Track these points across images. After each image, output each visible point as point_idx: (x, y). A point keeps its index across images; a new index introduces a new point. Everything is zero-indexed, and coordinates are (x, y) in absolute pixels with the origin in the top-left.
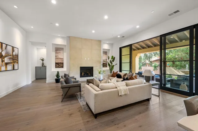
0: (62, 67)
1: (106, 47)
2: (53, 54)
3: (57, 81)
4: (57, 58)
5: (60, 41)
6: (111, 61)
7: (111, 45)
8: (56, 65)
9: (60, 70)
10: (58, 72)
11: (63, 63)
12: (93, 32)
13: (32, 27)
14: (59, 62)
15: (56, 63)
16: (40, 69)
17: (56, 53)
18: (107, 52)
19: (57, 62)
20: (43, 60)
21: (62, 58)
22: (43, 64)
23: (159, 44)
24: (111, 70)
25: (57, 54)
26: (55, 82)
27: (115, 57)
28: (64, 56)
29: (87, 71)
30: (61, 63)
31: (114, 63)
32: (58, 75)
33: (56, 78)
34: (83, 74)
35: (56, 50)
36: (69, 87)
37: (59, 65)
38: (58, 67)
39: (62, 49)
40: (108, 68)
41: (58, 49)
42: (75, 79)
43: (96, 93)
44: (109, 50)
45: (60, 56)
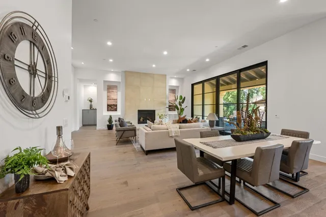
0: (116, 110)
1: (173, 83)
2: (105, 93)
3: (110, 127)
4: (109, 98)
5: (112, 77)
6: (180, 102)
7: (181, 80)
8: (108, 108)
9: (112, 113)
10: (111, 117)
11: (116, 105)
12: (154, 66)
13: (83, 63)
14: (112, 104)
15: (108, 105)
16: (88, 113)
17: (108, 92)
18: (175, 90)
19: (109, 103)
20: (91, 101)
21: (115, 98)
22: (91, 106)
23: (236, 79)
24: (180, 114)
25: (109, 94)
26: (107, 129)
27: (185, 98)
28: (119, 97)
29: (147, 116)
30: (114, 105)
31: (183, 106)
32: (110, 120)
33: (108, 123)
34: (141, 120)
35: (108, 89)
36: (124, 131)
37: (112, 107)
38: (111, 110)
39: (116, 87)
40: (176, 112)
41: (110, 87)
42: (131, 124)
43: (147, 132)
44: (178, 87)
45: (113, 96)
